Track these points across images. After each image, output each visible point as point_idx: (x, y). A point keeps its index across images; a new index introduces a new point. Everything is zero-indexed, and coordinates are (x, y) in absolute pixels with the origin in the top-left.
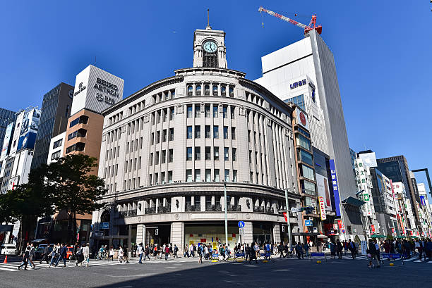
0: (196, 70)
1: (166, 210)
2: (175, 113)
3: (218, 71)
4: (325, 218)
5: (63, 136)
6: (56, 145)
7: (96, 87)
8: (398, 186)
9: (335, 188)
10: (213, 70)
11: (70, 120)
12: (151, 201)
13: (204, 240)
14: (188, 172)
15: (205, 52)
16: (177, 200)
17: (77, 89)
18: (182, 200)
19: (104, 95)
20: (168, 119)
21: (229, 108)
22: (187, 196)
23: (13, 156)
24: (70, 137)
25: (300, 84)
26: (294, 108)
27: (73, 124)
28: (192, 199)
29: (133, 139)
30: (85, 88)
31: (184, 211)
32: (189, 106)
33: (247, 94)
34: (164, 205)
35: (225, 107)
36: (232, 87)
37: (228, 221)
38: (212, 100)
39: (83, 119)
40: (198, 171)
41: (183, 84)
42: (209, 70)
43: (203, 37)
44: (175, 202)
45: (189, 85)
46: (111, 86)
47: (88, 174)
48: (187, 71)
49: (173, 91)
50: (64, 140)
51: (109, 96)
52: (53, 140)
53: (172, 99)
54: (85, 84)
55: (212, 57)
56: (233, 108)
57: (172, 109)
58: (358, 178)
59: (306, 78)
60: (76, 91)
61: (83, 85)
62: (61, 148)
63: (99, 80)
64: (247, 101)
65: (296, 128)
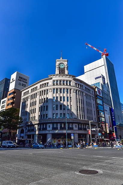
0: (56, 75)
1: (45, 129)
2: (48, 91)
3: (65, 75)
4: (109, 132)
5: (6, 99)
7: (19, 80)
9: (114, 120)
10: (63, 75)
11: (9, 93)
13: (59, 141)
14: (53, 114)
15: (60, 68)
16: (49, 125)
17: (11, 81)
18: (51, 125)
19: (22, 83)
20: (46, 94)
21: (69, 89)
22: (53, 124)
24: (9, 100)
25: (99, 77)
26: (96, 88)
27: (10, 94)
28: (55, 125)
29: (33, 101)
30: (14, 80)
31: (52, 129)
32: (54, 89)
33: (76, 84)
34: (44, 127)
35: (67, 89)
36: (70, 82)
37: (67, 134)
38: (62, 87)
39: (14, 93)
40: (57, 114)
41: (52, 80)
42: (62, 75)
43: (59, 62)
46: (24, 79)
47: (16, 115)
48: (53, 76)
49: (48, 83)
50: (6, 101)
51: (24, 83)
52: (2, 101)
53: (47, 86)
54: (15, 79)
55: (63, 70)
56: (70, 90)
57: (47, 90)
59: (101, 75)
60: (11, 82)
61: (14, 79)
62: (5, 104)
63: (20, 77)
64: (76, 87)
65: (96, 96)
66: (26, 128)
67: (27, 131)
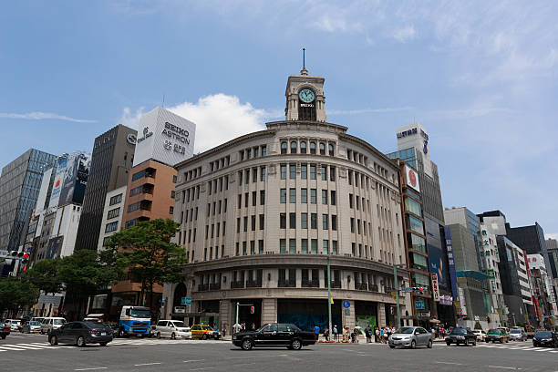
0: (291, 124)
2: (266, 173)
3: (316, 125)
5: (123, 190)
6: (114, 200)
7: (164, 133)
8: (534, 260)
9: (451, 262)
11: (132, 172)
12: (238, 274)
14: (282, 241)
15: (300, 102)
16: (269, 274)
17: (140, 136)
18: (275, 275)
19: (174, 142)
20: (257, 180)
21: (329, 168)
22: (281, 269)
23: (54, 210)
24: (132, 193)
25: (410, 133)
26: (402, 165)
27: (137, 177)
28: (287, 273)
29: (216, 200)
30: (152, 134)
31: (276, 286)
32: (283, 166)
33: (349, 152)
34: (254, 279)
35: (324, 167)
36: (332, 144)
38: (309, 160)
40: (293, 242)
41: (276, 139)
42: (306, 124)
43: (299, 84)
44: (267, 276)
45: (283, 141)
46: (181, 131)
48: (281, 124)
49: (264, 147)
50: (124, 195)
51: (179, 144)
52: (110, 195)
53: (262, 157)
54: (152, 129)
55: (310, 108)
56: (333, 169)
57: (263, 168)
58: (480, 250)
59: (417, 127)
60: (139, 138)
61: (149, 131)
62: (121, 205)
63: (167, 125)
64: (349, 161)
65: (404, 190)
66: (194, 281)
67: (196, 289)
